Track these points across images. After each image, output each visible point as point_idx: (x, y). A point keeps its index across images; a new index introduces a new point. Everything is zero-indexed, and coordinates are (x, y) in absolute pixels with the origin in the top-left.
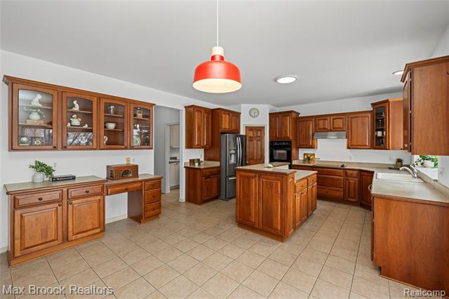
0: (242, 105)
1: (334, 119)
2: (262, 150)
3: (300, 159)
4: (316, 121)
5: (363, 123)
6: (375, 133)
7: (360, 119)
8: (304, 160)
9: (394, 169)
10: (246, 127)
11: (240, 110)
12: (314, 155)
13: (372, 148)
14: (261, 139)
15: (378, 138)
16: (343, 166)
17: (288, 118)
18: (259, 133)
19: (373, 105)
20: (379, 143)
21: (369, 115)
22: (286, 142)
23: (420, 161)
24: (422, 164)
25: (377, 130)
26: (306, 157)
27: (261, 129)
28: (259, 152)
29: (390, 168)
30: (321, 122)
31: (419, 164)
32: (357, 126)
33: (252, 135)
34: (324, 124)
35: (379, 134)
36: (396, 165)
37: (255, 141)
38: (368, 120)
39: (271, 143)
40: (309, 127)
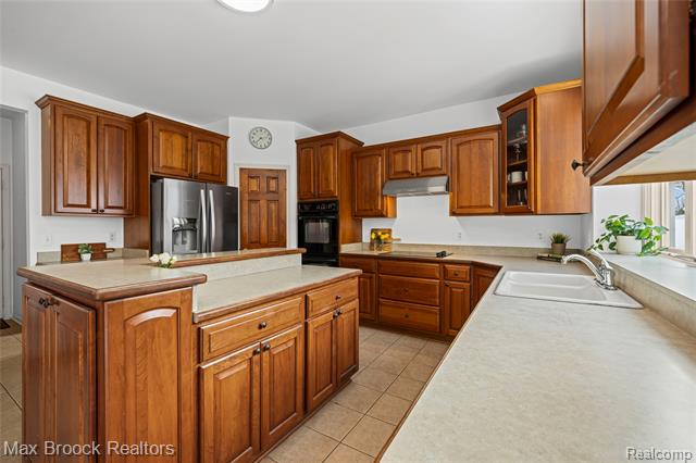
0: (230, 119)
1: (423, 150)
2: (282, 222)
3: (364, 240)
4: (388, 156)
5: (483, 157)
6: (507, 178)
7: (475, 147)
8: (372, 244)
9: (548, 259)
10: (241, 170)
11: (228, 129)
12: (390, 231)
13: (501, 211)
14: (278, 197)
15: (513, 188)
16: (443, 254)
17: (331, 148)
18: (273, 183)
19: (502, 109)
20: (516, 200)
21: (495, 135)
22: (327, 203)
23: (607, 238)
24: (612, 246)
25: (511, 170)
26: (373, 236)
27: (278, 175)
28: (275, 228)
29: (540, 258)
30: (399, 157)
31: (606, 244)
32: (471, 162)
33: (255, 188)
34: (405, 162)
35: (516, 177)
36: (551, 251)
37: (263, 203)
38: (492, 148)
39: (301, 205)
40: (376, 169)
